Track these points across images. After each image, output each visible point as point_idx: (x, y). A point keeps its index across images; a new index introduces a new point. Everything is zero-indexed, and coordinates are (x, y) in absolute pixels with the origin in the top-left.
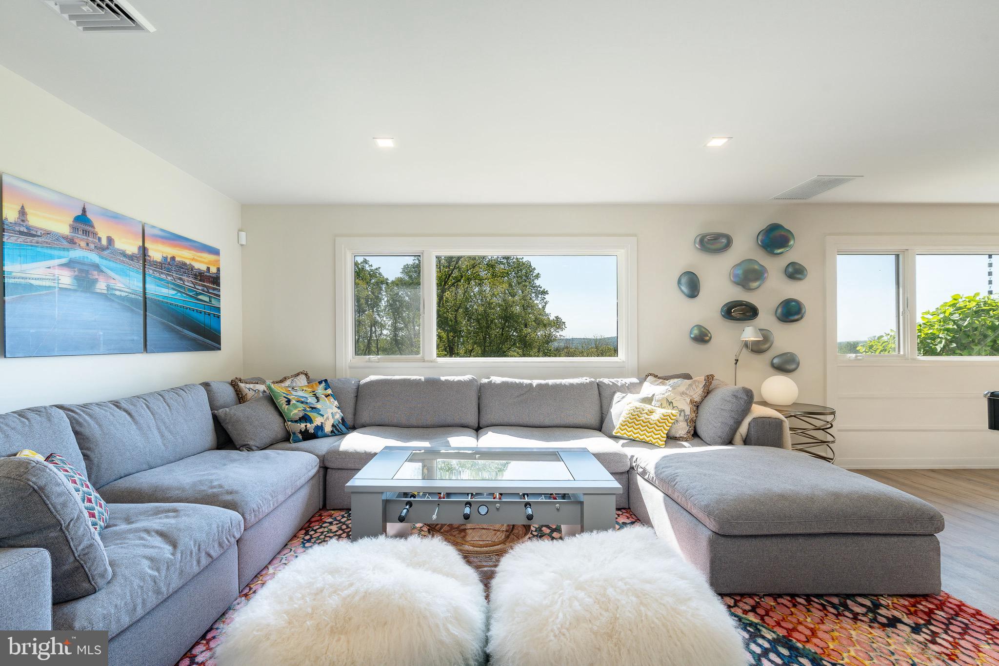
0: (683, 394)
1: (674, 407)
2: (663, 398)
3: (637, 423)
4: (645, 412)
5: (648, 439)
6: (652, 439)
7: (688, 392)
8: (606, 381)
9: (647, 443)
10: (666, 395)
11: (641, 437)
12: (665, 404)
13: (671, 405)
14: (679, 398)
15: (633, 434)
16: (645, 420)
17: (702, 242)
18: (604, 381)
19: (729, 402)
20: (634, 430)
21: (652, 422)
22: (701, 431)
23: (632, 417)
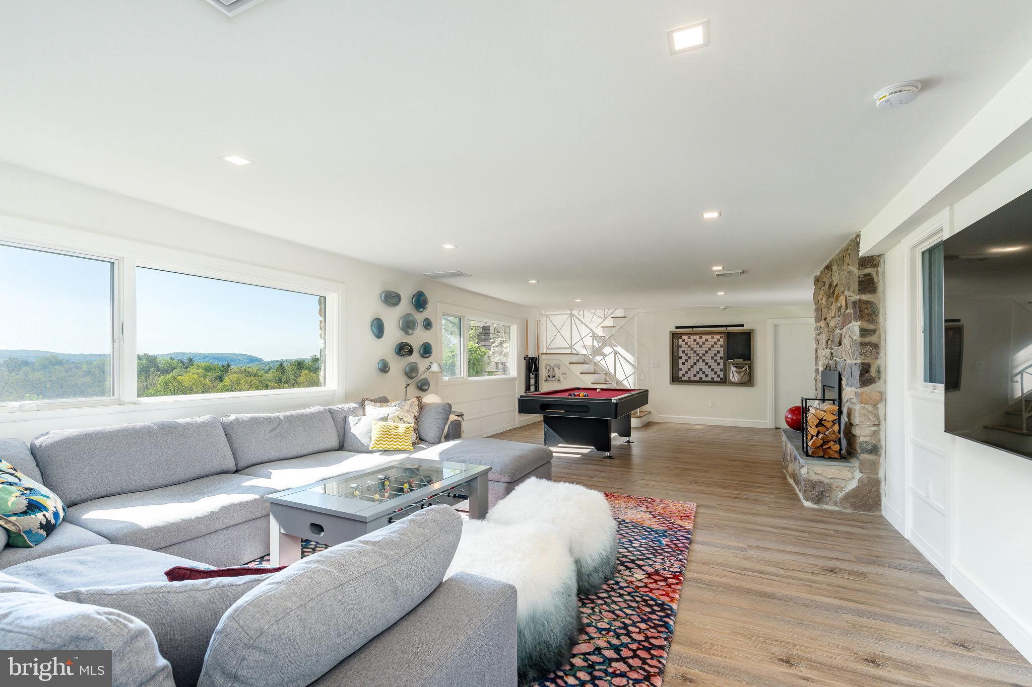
0: (408, 411)
1: (404, 422)
2: (394, 417)
3: (389, 437)
4: (392, 428)
5: (400, 447)
6: (404, 447)
7: (411, 410)
8: (334, 407)
9: (400, 450)
10: (397, 413)
11: (395, 447)
12: (397, 420)
13: (402, 420)
14: (407, 415)
15: (388, 446)
16: (395, 434)
17: (386, 297)
18: (332, 408)
19: (441, 413)
20: (388, 443)
21: (400, 434)
22: (424, 436)
23: (384, 433)
